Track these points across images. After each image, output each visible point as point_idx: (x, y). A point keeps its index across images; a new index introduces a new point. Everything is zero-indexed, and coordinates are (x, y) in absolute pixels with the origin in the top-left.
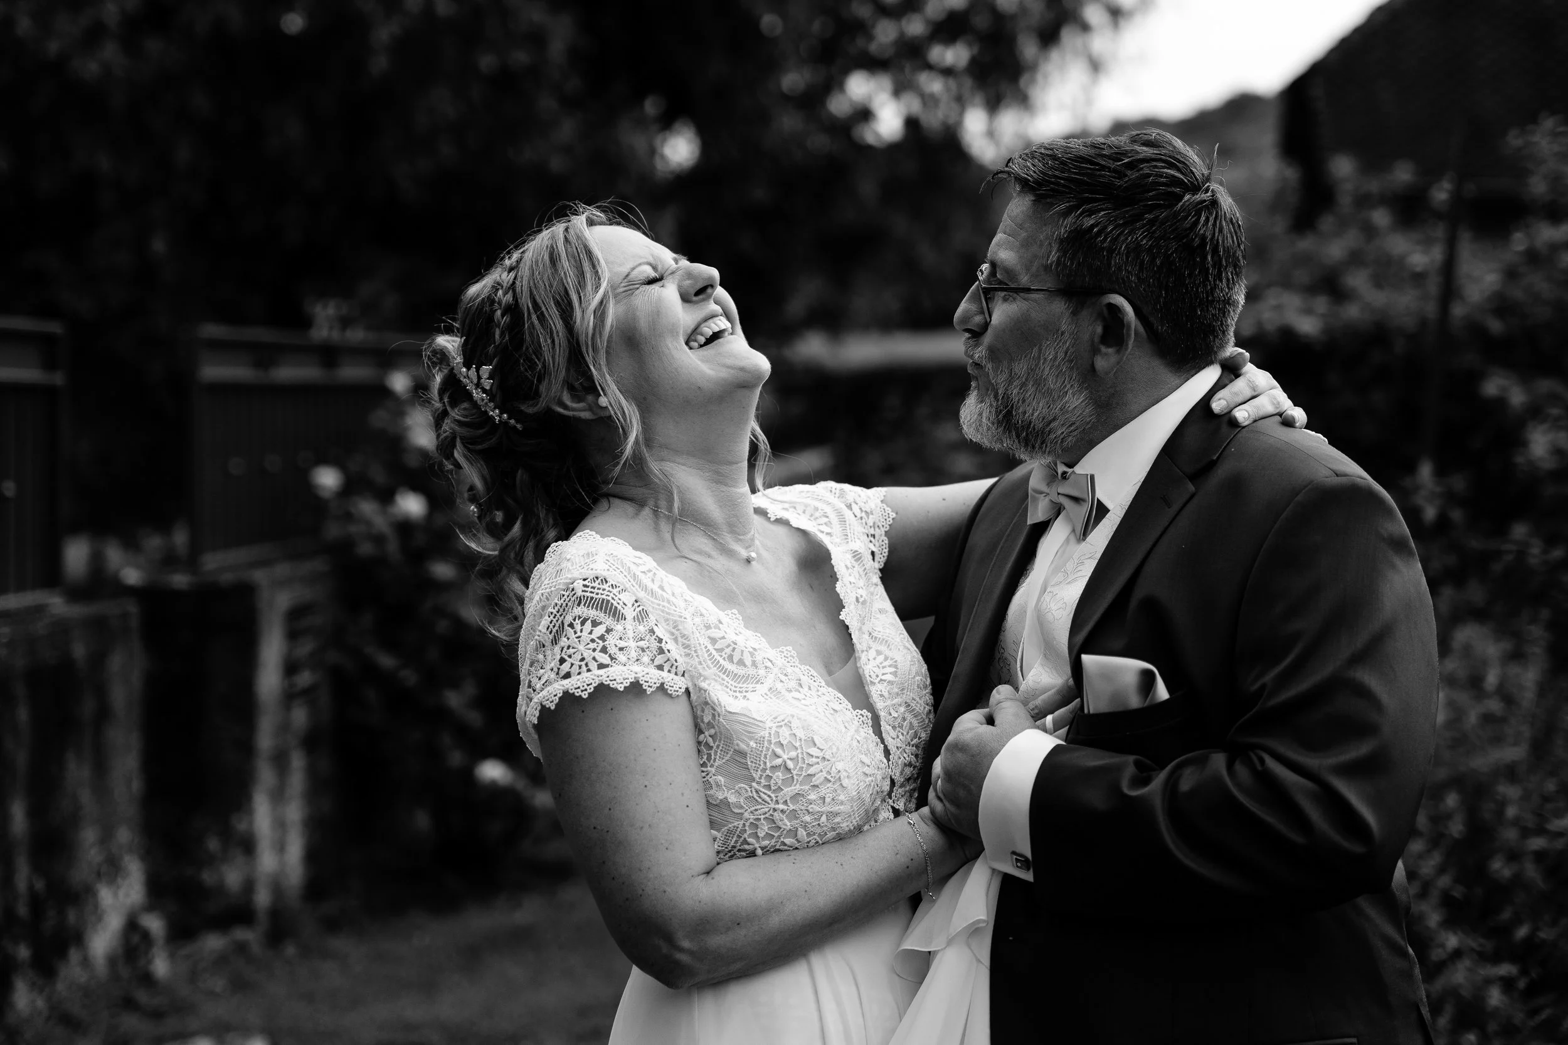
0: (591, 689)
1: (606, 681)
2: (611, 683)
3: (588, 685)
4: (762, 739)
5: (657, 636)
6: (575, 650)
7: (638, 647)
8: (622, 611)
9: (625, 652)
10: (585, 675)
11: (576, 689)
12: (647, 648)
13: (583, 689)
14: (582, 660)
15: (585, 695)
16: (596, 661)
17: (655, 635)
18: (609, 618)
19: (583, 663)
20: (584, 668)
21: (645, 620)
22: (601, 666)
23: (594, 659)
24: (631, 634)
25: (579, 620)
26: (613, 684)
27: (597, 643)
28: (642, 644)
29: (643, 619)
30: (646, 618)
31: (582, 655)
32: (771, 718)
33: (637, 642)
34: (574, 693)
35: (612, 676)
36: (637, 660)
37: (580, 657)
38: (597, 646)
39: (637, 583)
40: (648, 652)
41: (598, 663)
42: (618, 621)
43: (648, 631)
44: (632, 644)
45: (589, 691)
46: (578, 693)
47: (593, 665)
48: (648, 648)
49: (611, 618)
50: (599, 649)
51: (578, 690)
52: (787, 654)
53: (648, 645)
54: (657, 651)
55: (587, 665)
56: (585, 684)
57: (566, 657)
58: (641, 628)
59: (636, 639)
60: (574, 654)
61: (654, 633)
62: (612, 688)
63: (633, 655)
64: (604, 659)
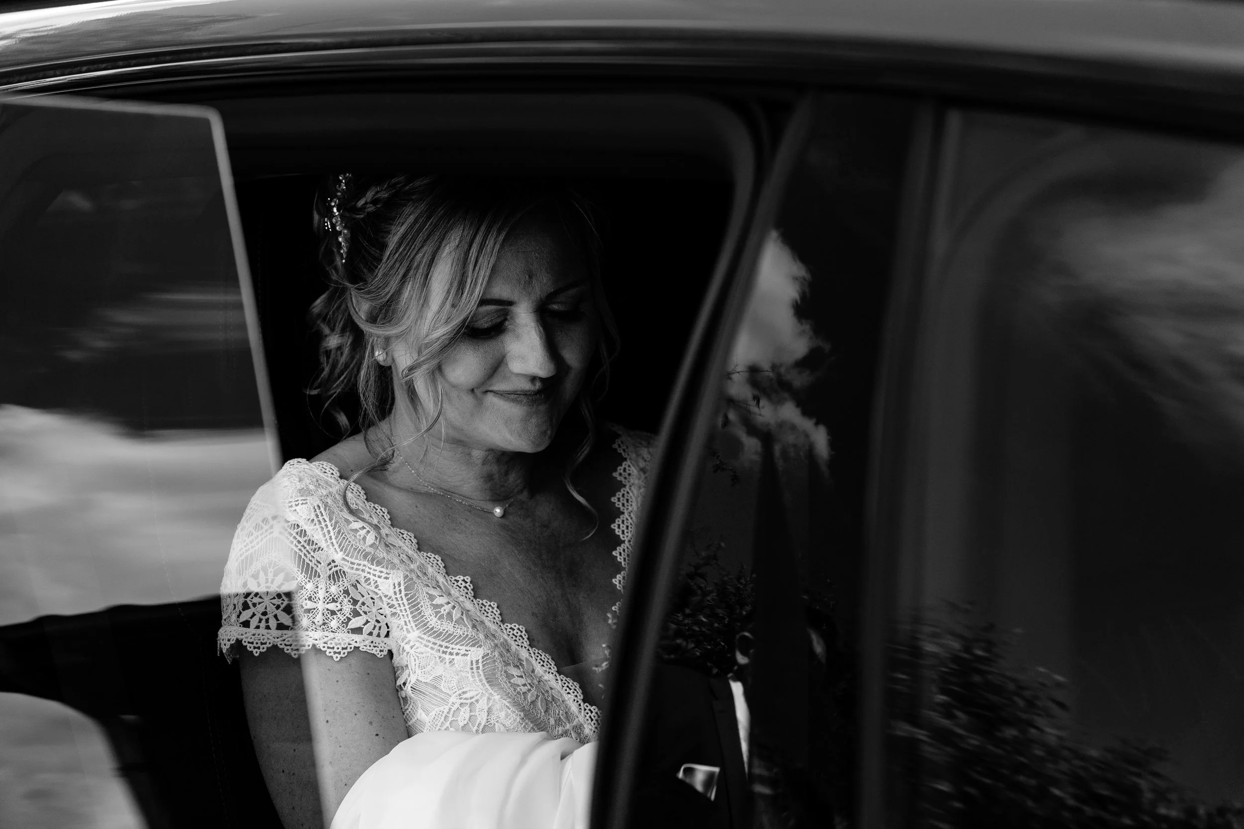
0: (263, 649)
1: (281, 644)
2: (286, 648)
3: (262, 644)
4: (441, 713)
5: (352, 598)
6: (261, 600)
7: (328, 610)
8: (315, 567)
9: (310, 615)
10: (262, 630)
11: (249, 643)
12: (338, 611)
13: (257, 646)
14: (264, 614)
15: (256, 653)
16: (277, 620)
17: (350, 596)
18: (301, 573)
19: (264, 618)
20: (263, 624)
21: (341, 579)
22: (281, 627)
23: (276, 616)
24: (321, 594)
25: (273, 568)
26: (288, 650)
27: (283, 600)
28: (332, 606)
29: (338, 578)
30: (342, 577)
31: (266, 608)
32: (460, 692)
33: (328, 603)
34: (246, 646)
35: (289, 641)
36: (324, 624)
37: (263, 610)
38: (282, 604)
39: (337, 543)
40: (339, 615)
41: (278, 622)
42: (310, 578)
43: (342, 592)
44: (321, 606)
45: (261, 650)
46: (250, 648)
47: (273, 623)
48: (341, 610)
49: (303, 574)
50: (282, 606)
51: (251, 645)
52: (517, 633)
53: (339, 607)
54: (350, 614)
55: (267, 621)
56: (259, 642)
57: (251, 605)
58: (334, 589)
59: (328, 601)
60: (259, 603)
61: (349, 594)
62: (286, 653)
63: (319, 619)
64: (285, 619)
